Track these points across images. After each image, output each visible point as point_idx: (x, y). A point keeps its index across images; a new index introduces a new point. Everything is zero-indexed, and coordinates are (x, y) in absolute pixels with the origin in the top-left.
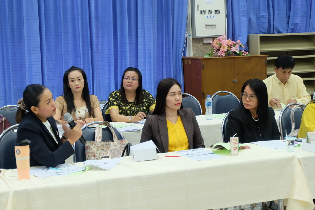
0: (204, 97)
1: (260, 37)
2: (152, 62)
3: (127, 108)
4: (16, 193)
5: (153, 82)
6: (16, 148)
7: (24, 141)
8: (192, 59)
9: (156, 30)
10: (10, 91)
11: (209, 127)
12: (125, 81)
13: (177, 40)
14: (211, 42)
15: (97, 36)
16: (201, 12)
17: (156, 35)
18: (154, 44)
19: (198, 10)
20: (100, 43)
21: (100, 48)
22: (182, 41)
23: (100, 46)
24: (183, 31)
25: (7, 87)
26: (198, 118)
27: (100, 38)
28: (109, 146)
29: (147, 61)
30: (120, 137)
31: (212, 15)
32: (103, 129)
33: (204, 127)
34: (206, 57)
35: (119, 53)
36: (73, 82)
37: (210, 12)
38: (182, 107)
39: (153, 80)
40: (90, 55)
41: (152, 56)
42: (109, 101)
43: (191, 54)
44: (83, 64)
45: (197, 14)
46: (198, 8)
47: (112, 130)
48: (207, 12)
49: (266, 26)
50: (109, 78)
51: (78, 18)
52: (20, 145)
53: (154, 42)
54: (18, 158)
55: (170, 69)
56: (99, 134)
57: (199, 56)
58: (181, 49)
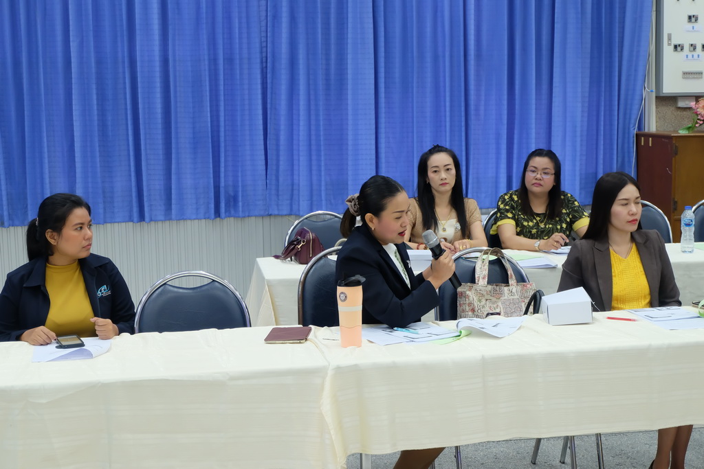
0: (675, 209)
2: (578, 139)
3: (531, 224)
4: (339, 370)
5: (578, 178)
6: (340, 289)
7: (353, 278)
8: (653, 136)
9: (587, 80)
10: (320, 185)
12: (530, 176)
13: (626, 100)
14: (692, 104)
15: (478, 90)
16: (676, 47)
17: (587, 89)
18: (583, 106)
19: (669, 44)
20: (483, 103)
21: (482, 112)
22: (636, 102)
23: (482, 108)
24: (639, 83)
25: (315, 178)
28: (501, 294)
29: (568, 139)
30: (521, 279)
31: (695, 54)
32: (491, 262)
33: (679, 265)
34: (683, 132)
35: (517, 122)
36: (436, 174)
37: (693, 47)
38: (640, 227)
39: (578, 173)
40: (463, 124)
41: (578, 129)
42: (499, 209)
43: (652, 126)
44: (451, 141)
45: (667, 50)
46: (670, 39)
47: (507, 265)
48: (686, 48)
50: (497, 168)
51: (444, 56)
52: (347, 285)
53: (583, 102)
54: (342, 307)
55: (612, 154)
56: (482, 271)
57: (667, 130)
58: (633, 117)
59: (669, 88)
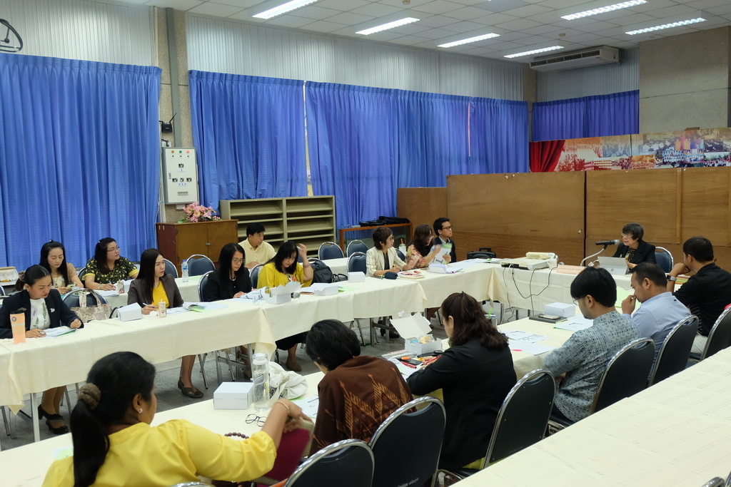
0: (179, 261)
1: (231, 203)
2: (125, 228)
3: (105, 276)
4: (17, 354)
5: (126, 248)
7: (20, 309)
8: (165, 225)
9: (128, 197)
11: (186, 289)
13: (149, 207)
14: (184, 208)
16: (173, 180)
17: (128, 202)
19: (170, 179)
20: (69, 211)
21: (69, 216)
22: (155, 208)
23: (69, 214)
24: (156, 198)
26: (178, 281)
27: (69, 206)
28: (94, 311)
29: (119, 228)
30: (104, 302)
31: (184, 183)
32: (87, 296)
33: (182, 288)
34: (180, 223)
35: (90, 220)
36: (54, 259)
37: (182, 179)
38: (165, 274)
39: (126, 246)
41: (125, 223)
42: (87, 268)
43: (164, 220)
45: (169, 181)
46: (170, 176)
47: (96, 296)
48: (179, 180)
49: (236, 192)
53: (126, 209)
54: (13, 324)
55: (144, 235)
57: (171, 221)
58: (154, 215)
59: (171, 200)
